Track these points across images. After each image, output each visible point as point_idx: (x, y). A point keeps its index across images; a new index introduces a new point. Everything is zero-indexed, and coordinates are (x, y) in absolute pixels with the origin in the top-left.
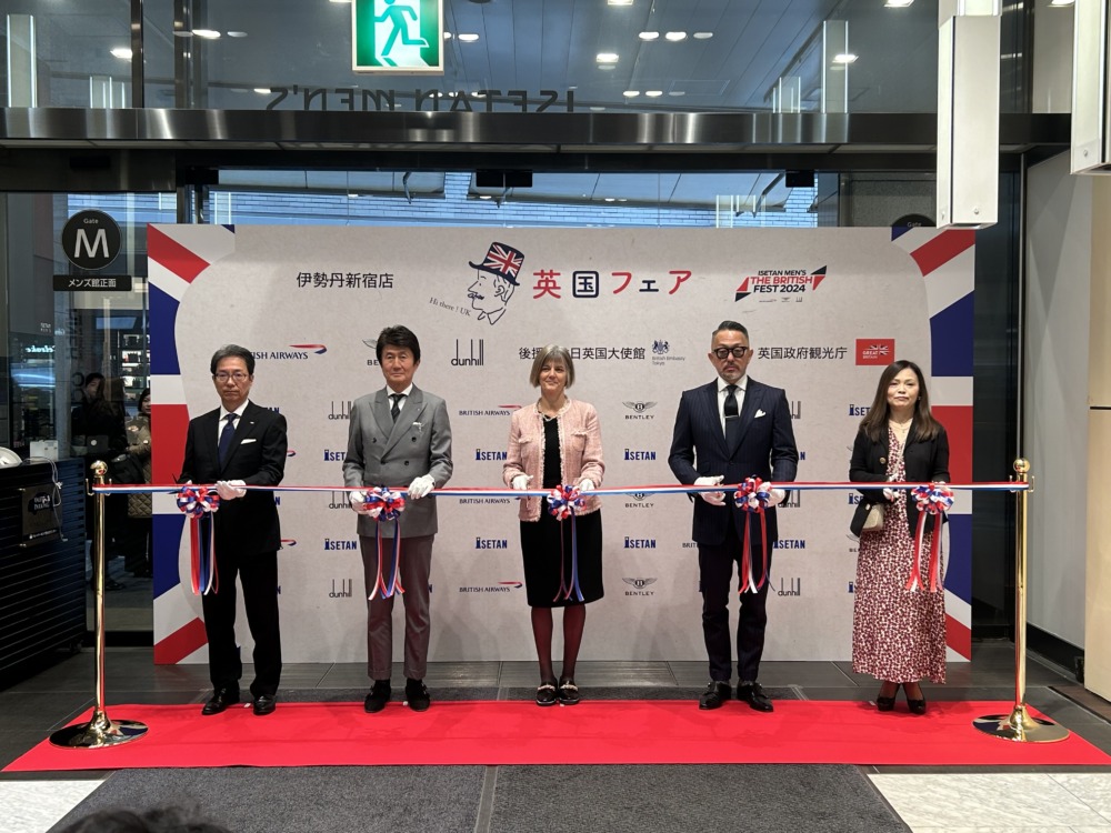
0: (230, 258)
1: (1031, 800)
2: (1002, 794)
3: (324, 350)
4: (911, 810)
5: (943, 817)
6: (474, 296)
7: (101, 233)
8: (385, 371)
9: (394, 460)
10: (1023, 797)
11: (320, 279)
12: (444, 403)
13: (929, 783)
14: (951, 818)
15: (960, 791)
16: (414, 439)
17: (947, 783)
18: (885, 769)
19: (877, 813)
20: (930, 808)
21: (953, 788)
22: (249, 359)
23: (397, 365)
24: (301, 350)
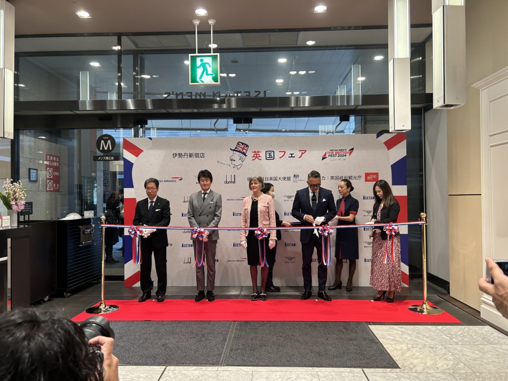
0: (150, 149)
1: (428, 335)
2: (417, 333)
3: (182, 179)
4: (383, 338)
5: (395, 341)
6: (232, 160)
7: (109, 141)
8: (201, 185)
9: (203, 215)
10: (425, 334)
11: (180, 155)
12: (220, 196)
13: (390, 328)
14: (398, 341)
15: (402, 331)
16: (210, 207)
17: (397, 328)
18: (374, 323)
19: (371, 339)
20: (390, 337)
21: (399, 330)
22: (157, 182)
23: (205, 183)
24: (174, 179)
